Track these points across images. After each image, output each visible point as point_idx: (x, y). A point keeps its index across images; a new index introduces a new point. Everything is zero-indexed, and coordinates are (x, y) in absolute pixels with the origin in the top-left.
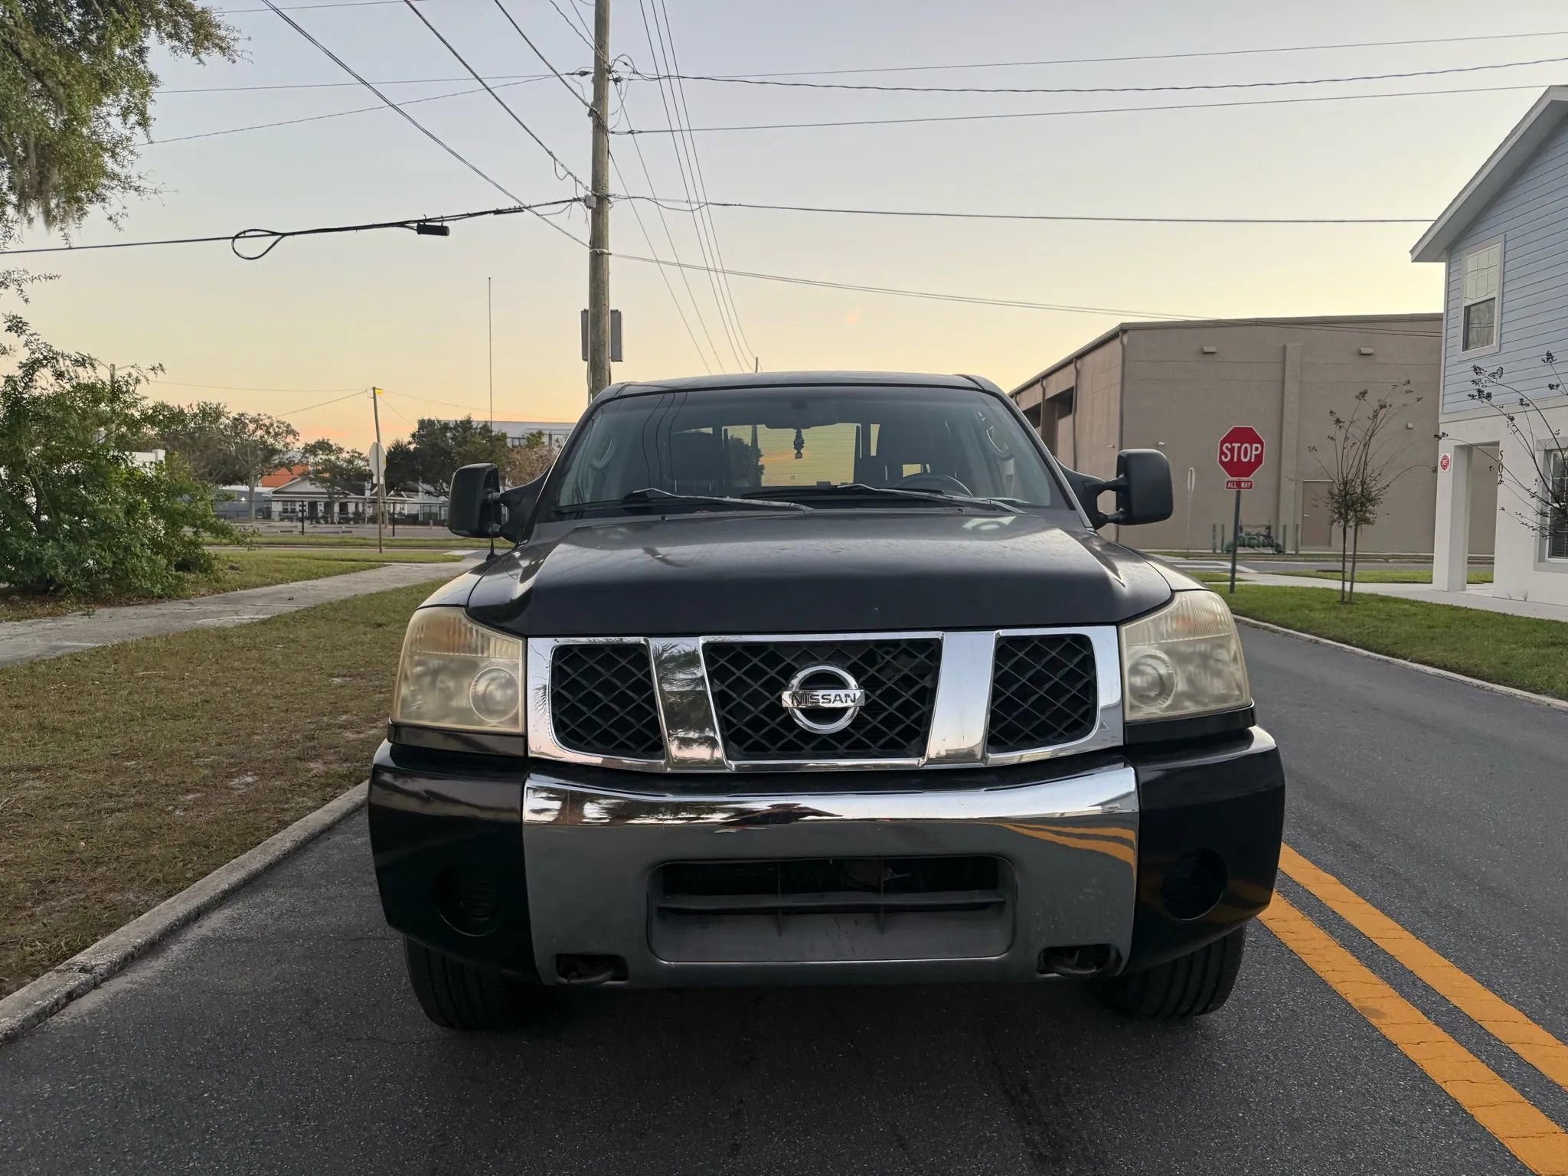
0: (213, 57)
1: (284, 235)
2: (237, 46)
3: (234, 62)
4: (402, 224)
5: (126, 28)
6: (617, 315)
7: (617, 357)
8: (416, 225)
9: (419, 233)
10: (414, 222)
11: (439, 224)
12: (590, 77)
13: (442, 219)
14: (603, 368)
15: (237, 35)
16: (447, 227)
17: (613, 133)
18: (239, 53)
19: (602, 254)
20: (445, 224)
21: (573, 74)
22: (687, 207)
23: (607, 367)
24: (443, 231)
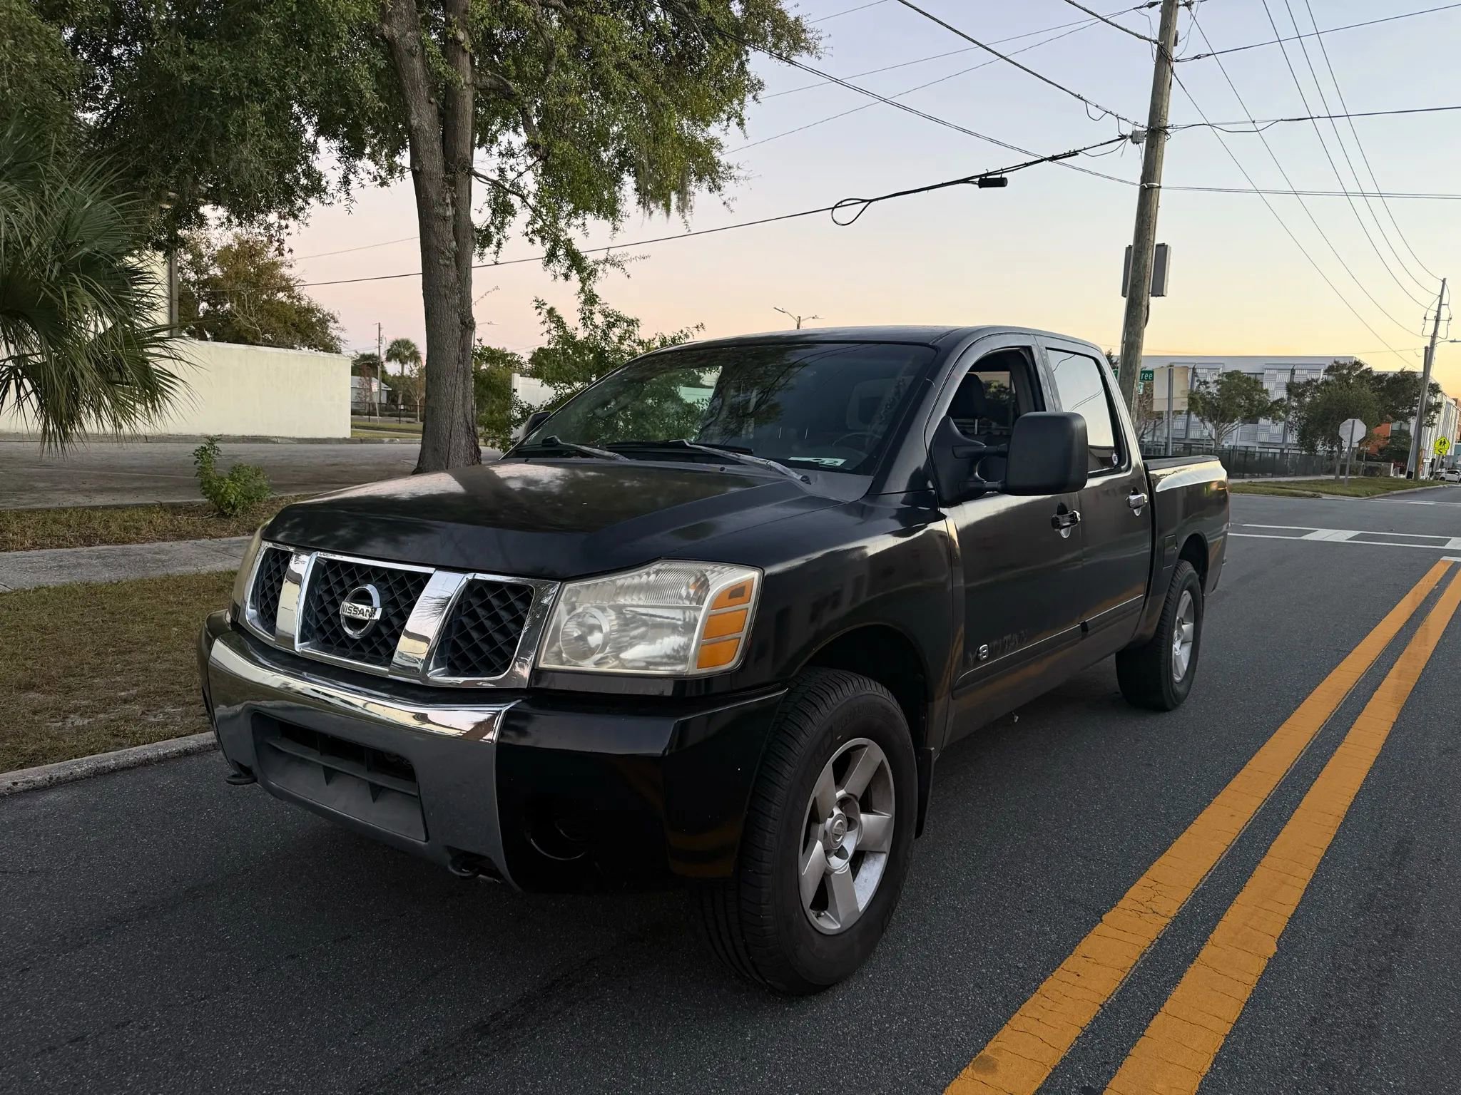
0: (802, 58)
1: (871, 201)
2: (821, 45)
3: (820, 58)
4: (966, 181)
5: (725, 50)
6: (1163, 249)
7: (1159, 291)
8: (978, 179)
9: (980, 187)
10: (976, 177)
11: (998, 176)
12: (1158, 7)
13: (1003, 171)
14: (1140, 304)
15: (820, 35)
16: (1005, 179)
17: (1178, 61)
18: (823, 50)
19: (1152, 188)
20: (1004, 176)
21: (1141, 7)
22: (1251, 127)
23: (1145, 303)
24: (1001, 183)
